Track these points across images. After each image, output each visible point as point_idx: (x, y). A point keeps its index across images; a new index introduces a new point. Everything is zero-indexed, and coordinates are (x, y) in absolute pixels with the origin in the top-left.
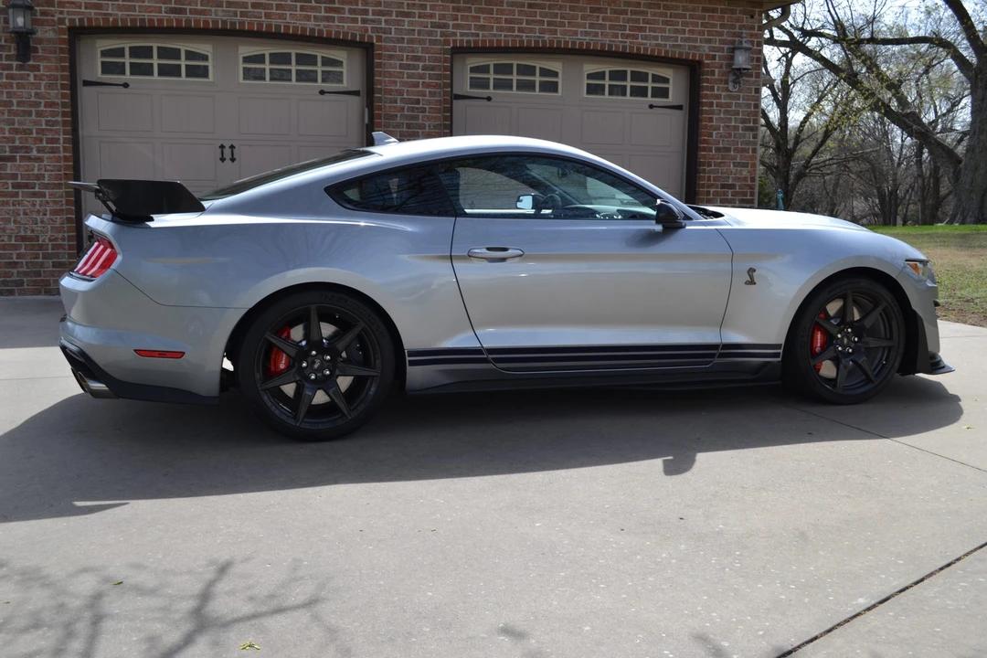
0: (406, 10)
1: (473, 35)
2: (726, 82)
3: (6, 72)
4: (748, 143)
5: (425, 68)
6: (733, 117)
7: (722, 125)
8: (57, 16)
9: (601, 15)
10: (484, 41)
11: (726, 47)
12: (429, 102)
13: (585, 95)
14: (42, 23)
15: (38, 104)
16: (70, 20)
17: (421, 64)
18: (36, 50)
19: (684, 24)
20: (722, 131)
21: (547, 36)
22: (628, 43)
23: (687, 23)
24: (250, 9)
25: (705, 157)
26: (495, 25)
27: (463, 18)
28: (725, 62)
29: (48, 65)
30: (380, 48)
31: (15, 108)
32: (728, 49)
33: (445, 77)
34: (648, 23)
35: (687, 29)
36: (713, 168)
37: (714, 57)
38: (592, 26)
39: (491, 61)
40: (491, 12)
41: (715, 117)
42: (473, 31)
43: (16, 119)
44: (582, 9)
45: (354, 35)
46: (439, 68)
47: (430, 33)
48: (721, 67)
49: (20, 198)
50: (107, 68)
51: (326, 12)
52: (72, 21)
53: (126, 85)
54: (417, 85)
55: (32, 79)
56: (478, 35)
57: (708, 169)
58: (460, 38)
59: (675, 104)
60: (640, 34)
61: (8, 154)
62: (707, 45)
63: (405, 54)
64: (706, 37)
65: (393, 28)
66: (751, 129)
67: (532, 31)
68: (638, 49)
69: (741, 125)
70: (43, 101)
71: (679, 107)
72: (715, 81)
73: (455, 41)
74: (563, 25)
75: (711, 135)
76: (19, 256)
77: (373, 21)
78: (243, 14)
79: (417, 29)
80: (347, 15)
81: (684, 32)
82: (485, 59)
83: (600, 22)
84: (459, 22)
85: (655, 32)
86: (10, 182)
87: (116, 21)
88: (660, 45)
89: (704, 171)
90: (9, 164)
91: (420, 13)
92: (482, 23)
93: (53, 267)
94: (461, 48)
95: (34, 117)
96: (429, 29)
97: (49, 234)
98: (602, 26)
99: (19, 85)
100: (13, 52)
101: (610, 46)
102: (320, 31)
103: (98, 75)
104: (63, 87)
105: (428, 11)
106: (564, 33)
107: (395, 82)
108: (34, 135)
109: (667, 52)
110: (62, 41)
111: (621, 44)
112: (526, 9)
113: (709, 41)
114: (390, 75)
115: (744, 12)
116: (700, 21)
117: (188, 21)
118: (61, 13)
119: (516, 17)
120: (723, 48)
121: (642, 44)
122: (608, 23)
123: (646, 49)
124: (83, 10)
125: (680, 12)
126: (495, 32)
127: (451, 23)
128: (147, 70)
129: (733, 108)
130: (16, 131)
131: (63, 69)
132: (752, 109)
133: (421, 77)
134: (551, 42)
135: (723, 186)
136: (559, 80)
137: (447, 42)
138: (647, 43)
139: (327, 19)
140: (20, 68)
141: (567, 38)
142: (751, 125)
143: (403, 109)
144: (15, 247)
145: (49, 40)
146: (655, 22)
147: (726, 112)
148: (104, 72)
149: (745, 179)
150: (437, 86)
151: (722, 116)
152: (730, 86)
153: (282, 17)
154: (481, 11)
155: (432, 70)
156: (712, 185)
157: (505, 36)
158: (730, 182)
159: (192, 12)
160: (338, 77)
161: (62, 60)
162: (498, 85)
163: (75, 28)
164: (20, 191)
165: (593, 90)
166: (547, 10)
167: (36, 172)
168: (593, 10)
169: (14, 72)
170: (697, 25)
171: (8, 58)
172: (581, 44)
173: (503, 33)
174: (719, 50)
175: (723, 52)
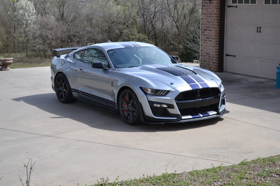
3: (207, 5)
15: (212, 14)
29: (215, 2)
31: (208, 15)
43: (208, 18)
49: (207, 42)
50: (233, 1)
55: (212, 6)
61: (206, 29)
76: (206, 59)
86: (206, 37)
90: (206, 31)
93: (212, 63)
95: (211, 18)
97: (212, 53)
99: (209, 9)
108: (211, 23)
128: (242, 1)
130: (208, 22)
140: (210, 3)
144: (206, 56)
148: (232, 3)
164: (208, 39)
167: (211, 34)
169: (209, 4)
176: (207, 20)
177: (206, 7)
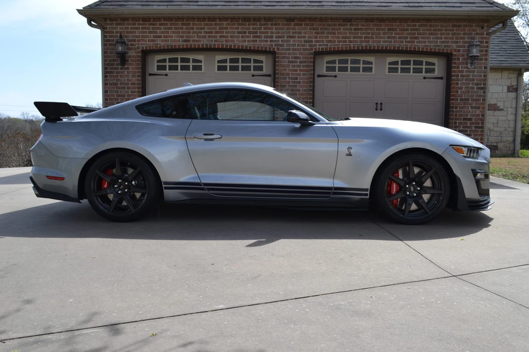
0: (291, 35)
1: (325, 45)
2: (467, 64)
3: (116, 71)
4: (480, 96)
5: (300, 62)
6: (471, 82)
7: (464, 86)
8: (137, 46)
9: (394, 32)
10: (330, 48)
11: (466, 45)
12: (302, 79)
13: (387, 73)
14: (130, 49)
15: (128, 84)
16: (142, 47)
17: (298, 60)
18: (128, 61)
19: (441, 34)
20: (464, 89)
21: (364, 44)
22: (408, 46)
23: (443, 33)
24: (218, 39)
25: (453, 103)
26: (337, 40)
27: (320, 37)
28: (465, 53)
29: (133, 67)
30: (278, 53)
31: (119, 86)
32: (468, 46)
33: (311, 66)
34: (420, 35)
35: (443, 36)
36: (458, 109)
37: (459, 51)
38: (388, 38)
39: (337, 58)
40: (334, 33)
41: (459, 82)
42: (325, 43)
43: (119, 90)
44: (382, 30)
45: (266, 48)
46: (308, 62)
47: (303, 45)
48: (464, 56)
50: (159, 68)
51: (253, 38)
52: (143, 47)
53: (166, 75)
54: (296, 71)
55: (126, 73)
56: (327, 45)
57: (455, 110)
58: (319, 47)
59: (439, 76)
60: (416, 40)
62: (455, 45)
63: (291, 56)
64: (454, 40)
65: (285, 44)
66: (482, 88)
67: (356, 42)
68: (415, 48)
69: (475, 86)
70: (130, 83)
71: (441, 78)
72: (460, 63)
73: (315, 49)
74: (373, 38)
75: (457, 92)
77: (275, 41)
78: (215, 41)
79: (297, 43)
80: (263, 39)
81: (441, 38)
82: (334, 57)
83: (393, 35)
84: (318, 39)
85: (425, 39)
87: (160, 46)
88: (427, 46)
89: (453, 111)
91: (298, 36)
92: (330, 39)
94: (319, 52)
95: (126, 89)
96: (303, 43)
98: (395, 38)
99: (121, 76)
100: (119, 62)
101: (398, 47)
102: (250, 47)
103: (155, 71)
104: (138, 76)
105: (303, 35)
106: (374, 42)
107: (286, 69)
108: (127, 97)
109: (431, 49)
110: (139, 56)
111: (405, 46)
112: (353, 31)
113: (456, 42)
114: (283, 66)
115: (477, 26)
116: (451, 32)
117: (191, 45)
118: (139, 44)
119: (348, 35)
120: (465, 46)
121: (417, 46)
122: (397, 36)
123: (419, 48)
124: (147, 43)
125: (439, 28)
126: (336, 43)
127: (314, 40)
128: (176, 68)
129: (471, 77)
131: (138, 68)
132: (483, 78)
133: (299, 66)
134: (366, 47)
135: (465, 119)
136: (373, 66)
137: (311, 49)
138: (419, 45)
139: (253, 41)
140: (121, 69)
141: (375, 44)
142: (482, 86)
143: (289, 82)
145: (133, 56)
146: (424, 34)
147: (466, 80)
148: (158, 70)
149: (478, 115)
150: (307, 70)
151: (464, 82)
152: (469, 66)
153: (233, 41)
154: (329, 33)
155: (304, 63)
156: (458, 118)
157: (342, 45)
158: (469, 117)
159: (193, 41)
160: (261, 68)
161: (138, 64)
162: (342, 69)
163: (144, 50)
165: (391, 70)
166: (364, 31)
168: (389, 30)
169: (119, 70)
170: (449, 34)
171: (117, 64)
172: (382, 47)
173: (341, 44)
174: (462, 46)
175: (465, 47)
176: (118, 93)
177: (115, 74)
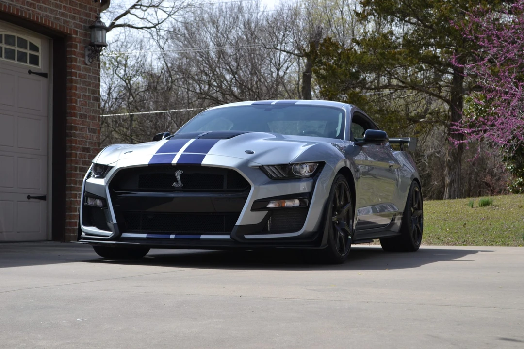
2: (84, 57)
6: (88, 87)
7: (82, 94)
11: (82, 24)
20: (82, 99)
22: (30, 12)
25: (72, 121)
28: (82, 38)
32: (84, 26)
35: (62, 5)
36: (78, 132)
37: (77, 33)
41: (78, 86)
48: (81, 42)
59: (43, 71)
60: (37, 4)
62: (73, 21)
64: (72, 14)
69: (92, 95)
72: (78, 54)
75: (77, 102)
81: (61, 7)
85: (45, 4)
88: (48, 16)
111: (28, 11)
113: (74, 18)
121: (39, 14)
123: (41, 19)
129: (88, 80)
135: (85, 149)
138: (41, 13)
142: (97, 96)
147: (84, 82)
149: (96, 144)
151: (82, 86)
152: (87, 58)
156: (77, 147)
158: (88, 146)
174: (79, 27)
175: (81, 29)
